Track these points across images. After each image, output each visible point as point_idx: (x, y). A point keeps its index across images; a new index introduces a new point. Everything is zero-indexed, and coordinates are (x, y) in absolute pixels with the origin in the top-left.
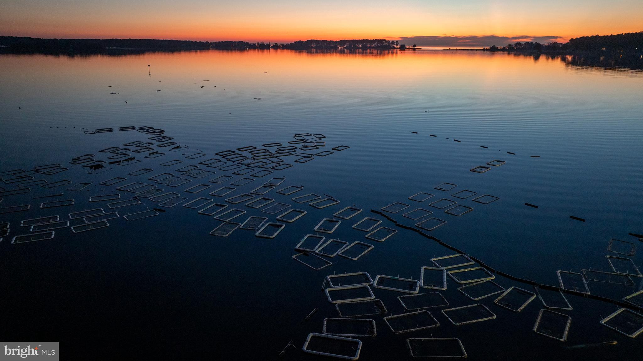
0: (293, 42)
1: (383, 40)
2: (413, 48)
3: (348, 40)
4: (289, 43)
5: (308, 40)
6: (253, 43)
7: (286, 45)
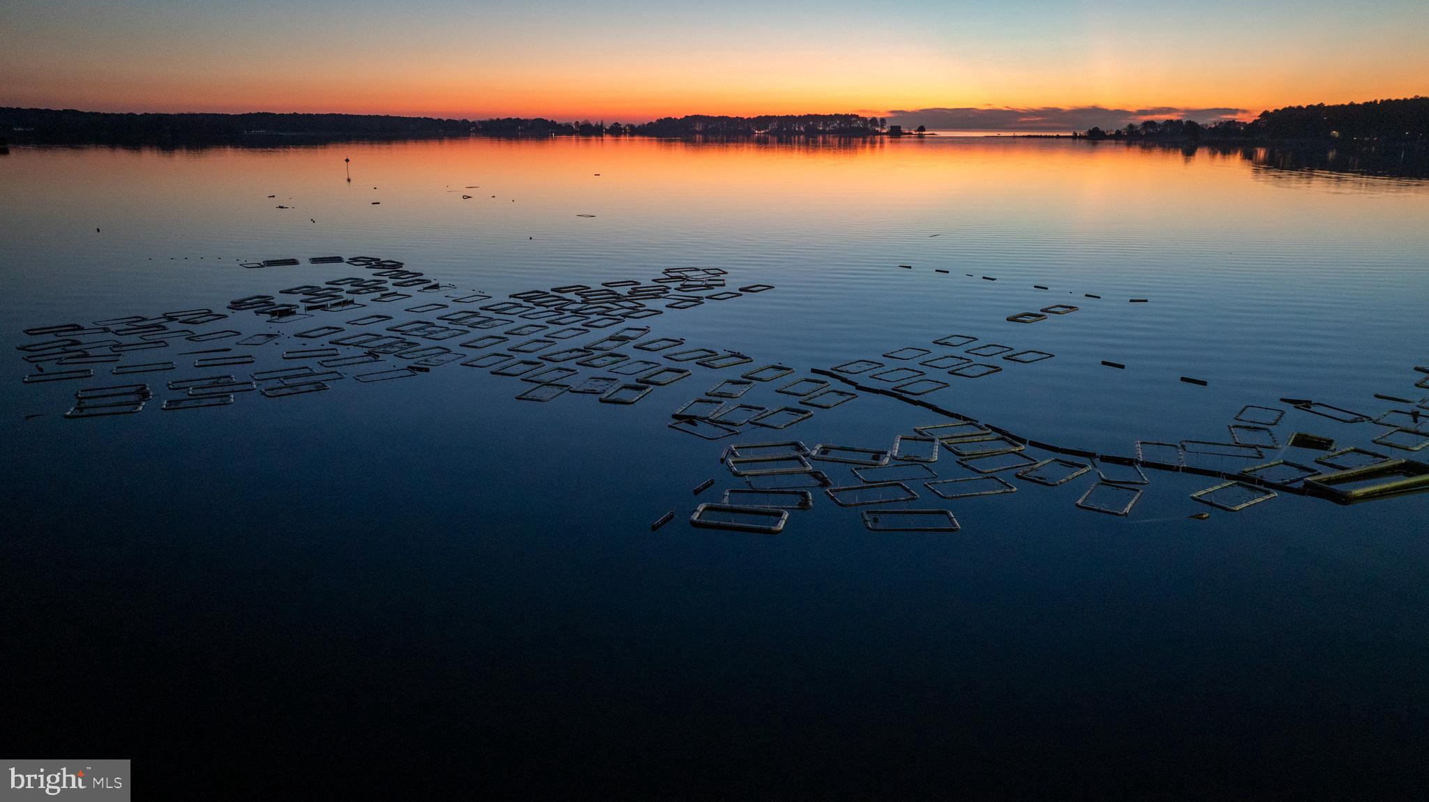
0: (654, 121)
1: (853, 116)
2: (918, 132)
3: (775, 116)
4: (646, 123)
5: (686, 117)
6: (566, 124)
7: (639, 126)
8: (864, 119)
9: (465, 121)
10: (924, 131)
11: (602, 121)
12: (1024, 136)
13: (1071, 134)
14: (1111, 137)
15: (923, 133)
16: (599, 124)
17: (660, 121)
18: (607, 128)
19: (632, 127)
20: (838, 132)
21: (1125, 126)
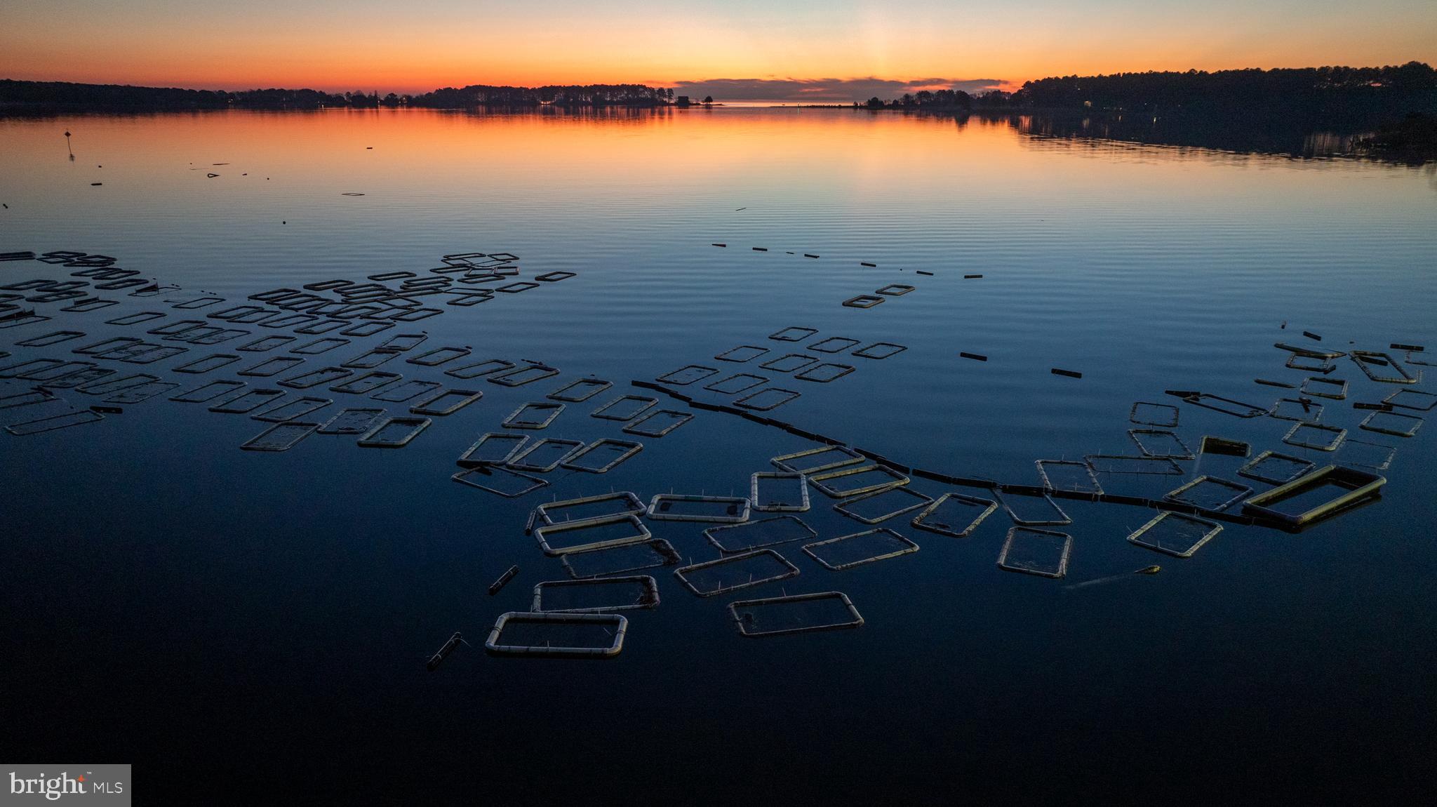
0: (433, 92)
1: (640, 86)
2: (705, 103)
3: (560, 86)
4: (424, 94)
5: (467, 87)
6: (336, 95)
7: (417, 97)
8: (652, 90)
9: (222, 93)
10: (712, 101)
11: (376, 92)
12: (808, 107)
13: (852, 104)
14: (889, 107)
15: (711, 103)
16: (373, 95)
17: (439, 91)
18: (382, 99)
19: (409, 98)
20: (626, 103)
21: (902, 97)
